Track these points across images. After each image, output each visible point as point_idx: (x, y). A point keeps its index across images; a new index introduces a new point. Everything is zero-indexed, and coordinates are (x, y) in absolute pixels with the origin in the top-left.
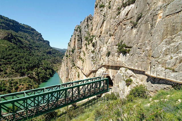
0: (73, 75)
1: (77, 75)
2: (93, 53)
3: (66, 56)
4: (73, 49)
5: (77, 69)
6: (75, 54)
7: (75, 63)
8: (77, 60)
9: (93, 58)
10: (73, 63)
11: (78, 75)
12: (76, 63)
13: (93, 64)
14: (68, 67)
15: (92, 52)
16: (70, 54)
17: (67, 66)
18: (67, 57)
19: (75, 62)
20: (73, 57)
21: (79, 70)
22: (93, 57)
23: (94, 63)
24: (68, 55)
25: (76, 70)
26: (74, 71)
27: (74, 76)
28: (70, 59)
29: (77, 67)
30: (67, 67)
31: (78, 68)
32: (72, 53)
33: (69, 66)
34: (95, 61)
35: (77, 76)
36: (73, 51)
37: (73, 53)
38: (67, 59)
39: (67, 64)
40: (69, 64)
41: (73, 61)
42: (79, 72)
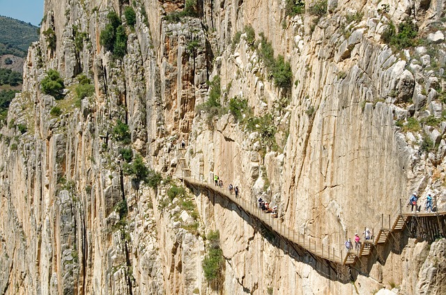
0: (158, 264)
1: (199, 260)
2: (409, 46)
3: (48, 91)
4: (116, 22)
5: (189, 206)
6: (140, 70)
7: (143, 152)
8: (160, 121)
9: (407, 99)
10: (127, 156)
11: (206, 265)
12: (152, 148)
13: (412, 152)
14: (72, 187)
15: (386, 38)
16: (78, 69)
17: (60, 178)
18: (60, 97)
19: (138, 144)
20: (121, 96)
21: (210, 215)
22: (409, 84)
23: (426, 146)
24: (66, 74)
25: (185, 216)
26: (166, 224)
27: (163, 269)
28: (87, 112)
29: (195, 188)
30: (65, 196)
31: (200, 201)
32: (104, 57)
33: (82, 184)
34: (432, 121)
35: (199, 275)
36: (115, 41)
37: (121, 53)
38: (56, 112)
39: (61, 160)
40: (82, 163)
41: (125, 137)
42: (215, 237)
